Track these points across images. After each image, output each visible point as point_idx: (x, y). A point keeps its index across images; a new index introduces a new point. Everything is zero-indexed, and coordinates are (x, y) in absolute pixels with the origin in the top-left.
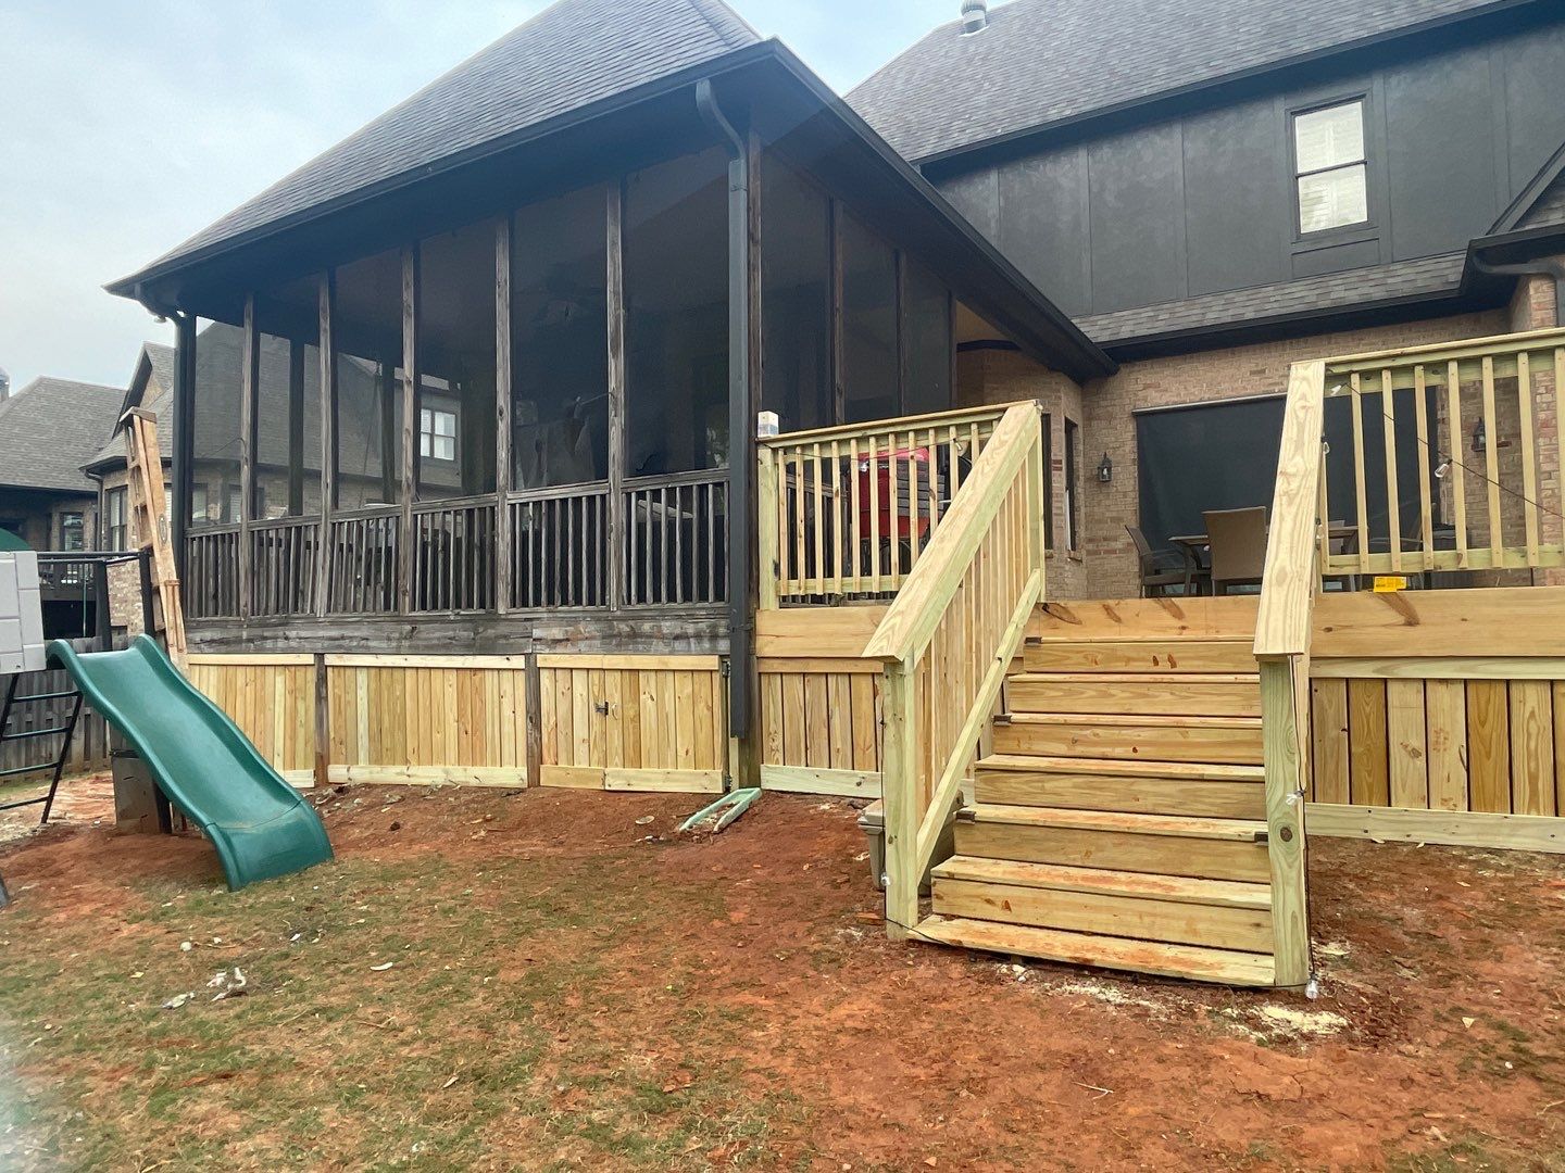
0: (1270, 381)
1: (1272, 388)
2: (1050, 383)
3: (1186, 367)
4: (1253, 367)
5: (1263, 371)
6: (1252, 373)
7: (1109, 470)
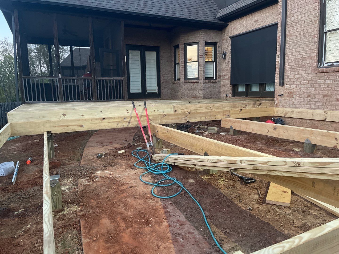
1: (258, 26)
2: (200, 33)
3: (241, 22)
4: (255, 19)
5: (257, 21)
7: (225, 55)
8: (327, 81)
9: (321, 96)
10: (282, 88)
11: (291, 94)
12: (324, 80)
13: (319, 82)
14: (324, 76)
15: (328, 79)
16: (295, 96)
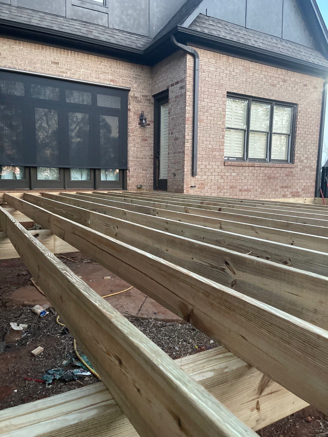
0: (61, 70)
1: (61, 74)
4: (52, 59)
5: (57, 63)
6: (52, 62)
8: (233, 174)
9: (229, 187)
10: (193, 179)
11: (203, 186)
12: (231, 173)
13: (227, 174)
14: (231, 169)
15: (234, 172)
16: (206, 188)
